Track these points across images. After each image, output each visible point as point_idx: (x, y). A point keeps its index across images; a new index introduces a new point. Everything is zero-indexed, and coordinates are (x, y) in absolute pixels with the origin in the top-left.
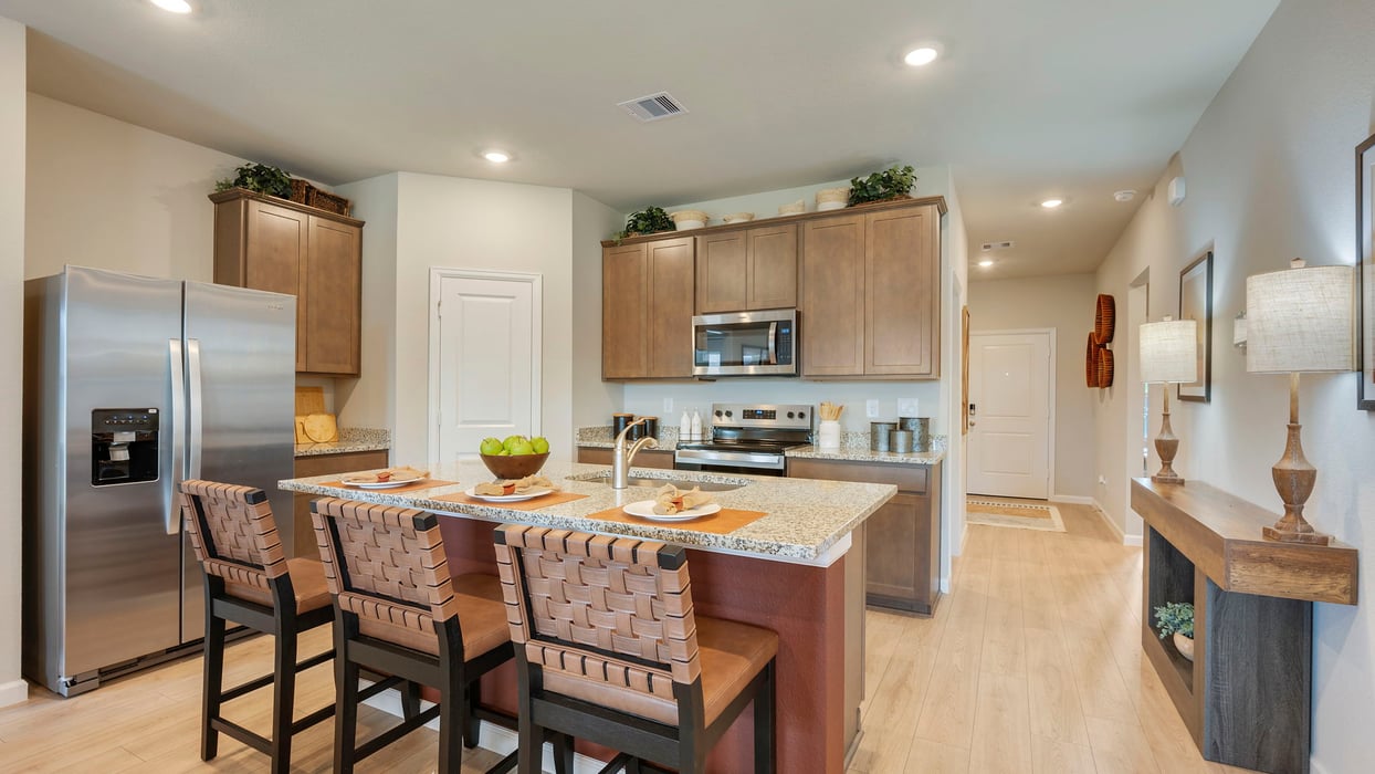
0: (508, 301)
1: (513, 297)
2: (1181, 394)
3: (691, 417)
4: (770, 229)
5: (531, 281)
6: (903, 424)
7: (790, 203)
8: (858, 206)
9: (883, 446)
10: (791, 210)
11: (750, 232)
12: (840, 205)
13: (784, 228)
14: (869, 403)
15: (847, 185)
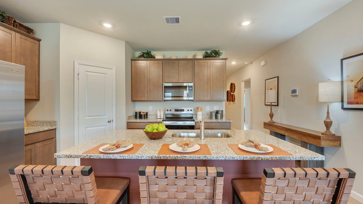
0: (105, 75)
1: (106, 74)
2: (266, 104)
3: (160, 111)
4: (185, 61)
5: (112, 69)
6: (217, 112)
7: (190, 55)
8: (207, 58)
9: (214, 118)
10: (190, 57)
11: (179, 61)
12: (201, 57)
13: (189, 61)
14: (207, 107)
15: (204, 52)
